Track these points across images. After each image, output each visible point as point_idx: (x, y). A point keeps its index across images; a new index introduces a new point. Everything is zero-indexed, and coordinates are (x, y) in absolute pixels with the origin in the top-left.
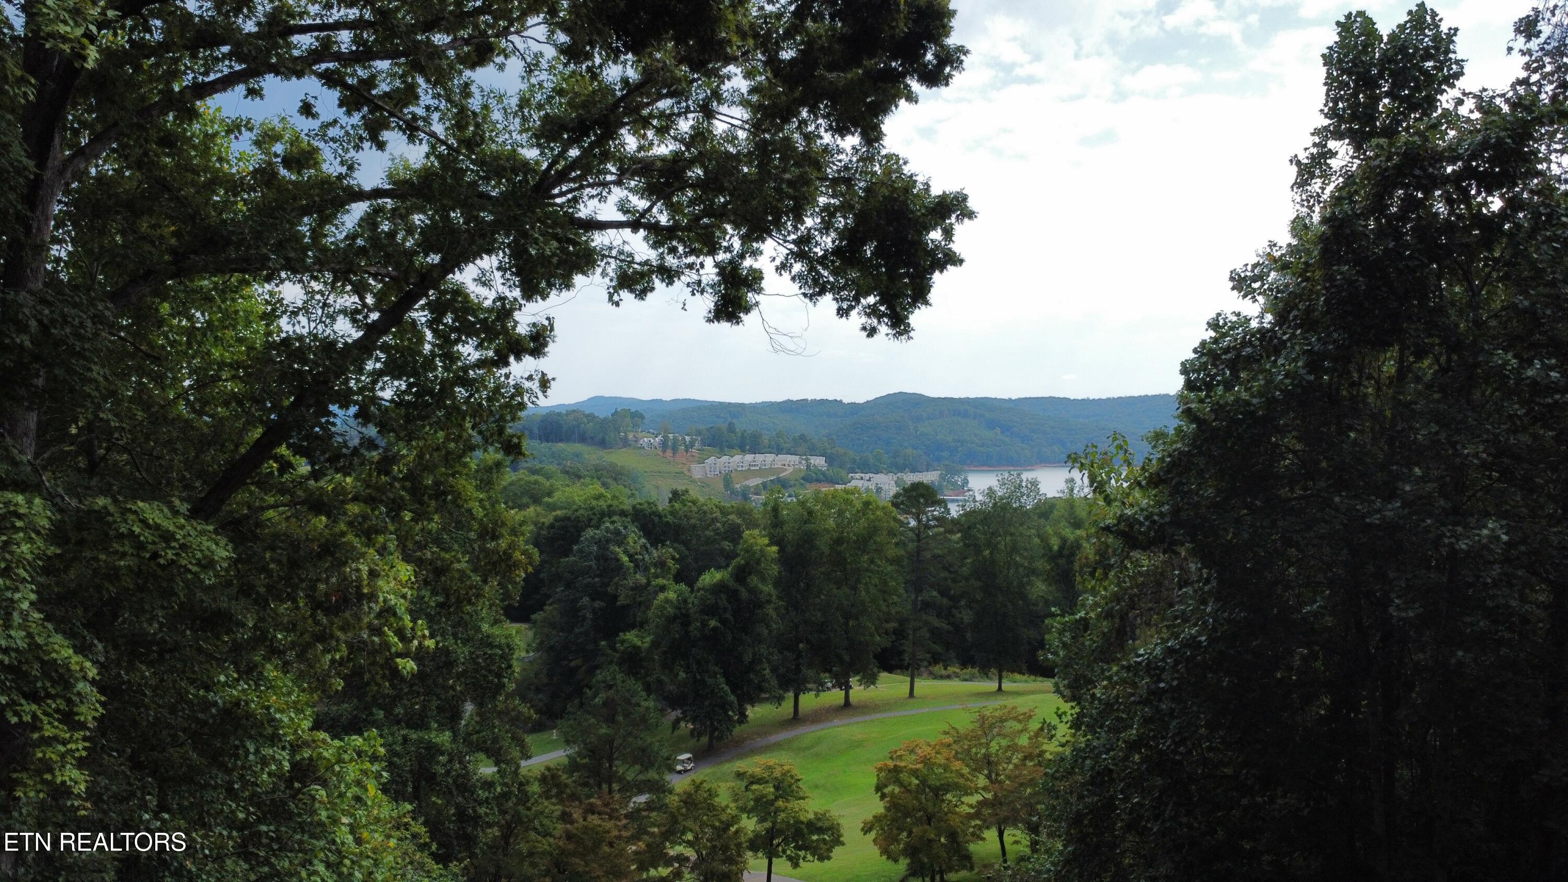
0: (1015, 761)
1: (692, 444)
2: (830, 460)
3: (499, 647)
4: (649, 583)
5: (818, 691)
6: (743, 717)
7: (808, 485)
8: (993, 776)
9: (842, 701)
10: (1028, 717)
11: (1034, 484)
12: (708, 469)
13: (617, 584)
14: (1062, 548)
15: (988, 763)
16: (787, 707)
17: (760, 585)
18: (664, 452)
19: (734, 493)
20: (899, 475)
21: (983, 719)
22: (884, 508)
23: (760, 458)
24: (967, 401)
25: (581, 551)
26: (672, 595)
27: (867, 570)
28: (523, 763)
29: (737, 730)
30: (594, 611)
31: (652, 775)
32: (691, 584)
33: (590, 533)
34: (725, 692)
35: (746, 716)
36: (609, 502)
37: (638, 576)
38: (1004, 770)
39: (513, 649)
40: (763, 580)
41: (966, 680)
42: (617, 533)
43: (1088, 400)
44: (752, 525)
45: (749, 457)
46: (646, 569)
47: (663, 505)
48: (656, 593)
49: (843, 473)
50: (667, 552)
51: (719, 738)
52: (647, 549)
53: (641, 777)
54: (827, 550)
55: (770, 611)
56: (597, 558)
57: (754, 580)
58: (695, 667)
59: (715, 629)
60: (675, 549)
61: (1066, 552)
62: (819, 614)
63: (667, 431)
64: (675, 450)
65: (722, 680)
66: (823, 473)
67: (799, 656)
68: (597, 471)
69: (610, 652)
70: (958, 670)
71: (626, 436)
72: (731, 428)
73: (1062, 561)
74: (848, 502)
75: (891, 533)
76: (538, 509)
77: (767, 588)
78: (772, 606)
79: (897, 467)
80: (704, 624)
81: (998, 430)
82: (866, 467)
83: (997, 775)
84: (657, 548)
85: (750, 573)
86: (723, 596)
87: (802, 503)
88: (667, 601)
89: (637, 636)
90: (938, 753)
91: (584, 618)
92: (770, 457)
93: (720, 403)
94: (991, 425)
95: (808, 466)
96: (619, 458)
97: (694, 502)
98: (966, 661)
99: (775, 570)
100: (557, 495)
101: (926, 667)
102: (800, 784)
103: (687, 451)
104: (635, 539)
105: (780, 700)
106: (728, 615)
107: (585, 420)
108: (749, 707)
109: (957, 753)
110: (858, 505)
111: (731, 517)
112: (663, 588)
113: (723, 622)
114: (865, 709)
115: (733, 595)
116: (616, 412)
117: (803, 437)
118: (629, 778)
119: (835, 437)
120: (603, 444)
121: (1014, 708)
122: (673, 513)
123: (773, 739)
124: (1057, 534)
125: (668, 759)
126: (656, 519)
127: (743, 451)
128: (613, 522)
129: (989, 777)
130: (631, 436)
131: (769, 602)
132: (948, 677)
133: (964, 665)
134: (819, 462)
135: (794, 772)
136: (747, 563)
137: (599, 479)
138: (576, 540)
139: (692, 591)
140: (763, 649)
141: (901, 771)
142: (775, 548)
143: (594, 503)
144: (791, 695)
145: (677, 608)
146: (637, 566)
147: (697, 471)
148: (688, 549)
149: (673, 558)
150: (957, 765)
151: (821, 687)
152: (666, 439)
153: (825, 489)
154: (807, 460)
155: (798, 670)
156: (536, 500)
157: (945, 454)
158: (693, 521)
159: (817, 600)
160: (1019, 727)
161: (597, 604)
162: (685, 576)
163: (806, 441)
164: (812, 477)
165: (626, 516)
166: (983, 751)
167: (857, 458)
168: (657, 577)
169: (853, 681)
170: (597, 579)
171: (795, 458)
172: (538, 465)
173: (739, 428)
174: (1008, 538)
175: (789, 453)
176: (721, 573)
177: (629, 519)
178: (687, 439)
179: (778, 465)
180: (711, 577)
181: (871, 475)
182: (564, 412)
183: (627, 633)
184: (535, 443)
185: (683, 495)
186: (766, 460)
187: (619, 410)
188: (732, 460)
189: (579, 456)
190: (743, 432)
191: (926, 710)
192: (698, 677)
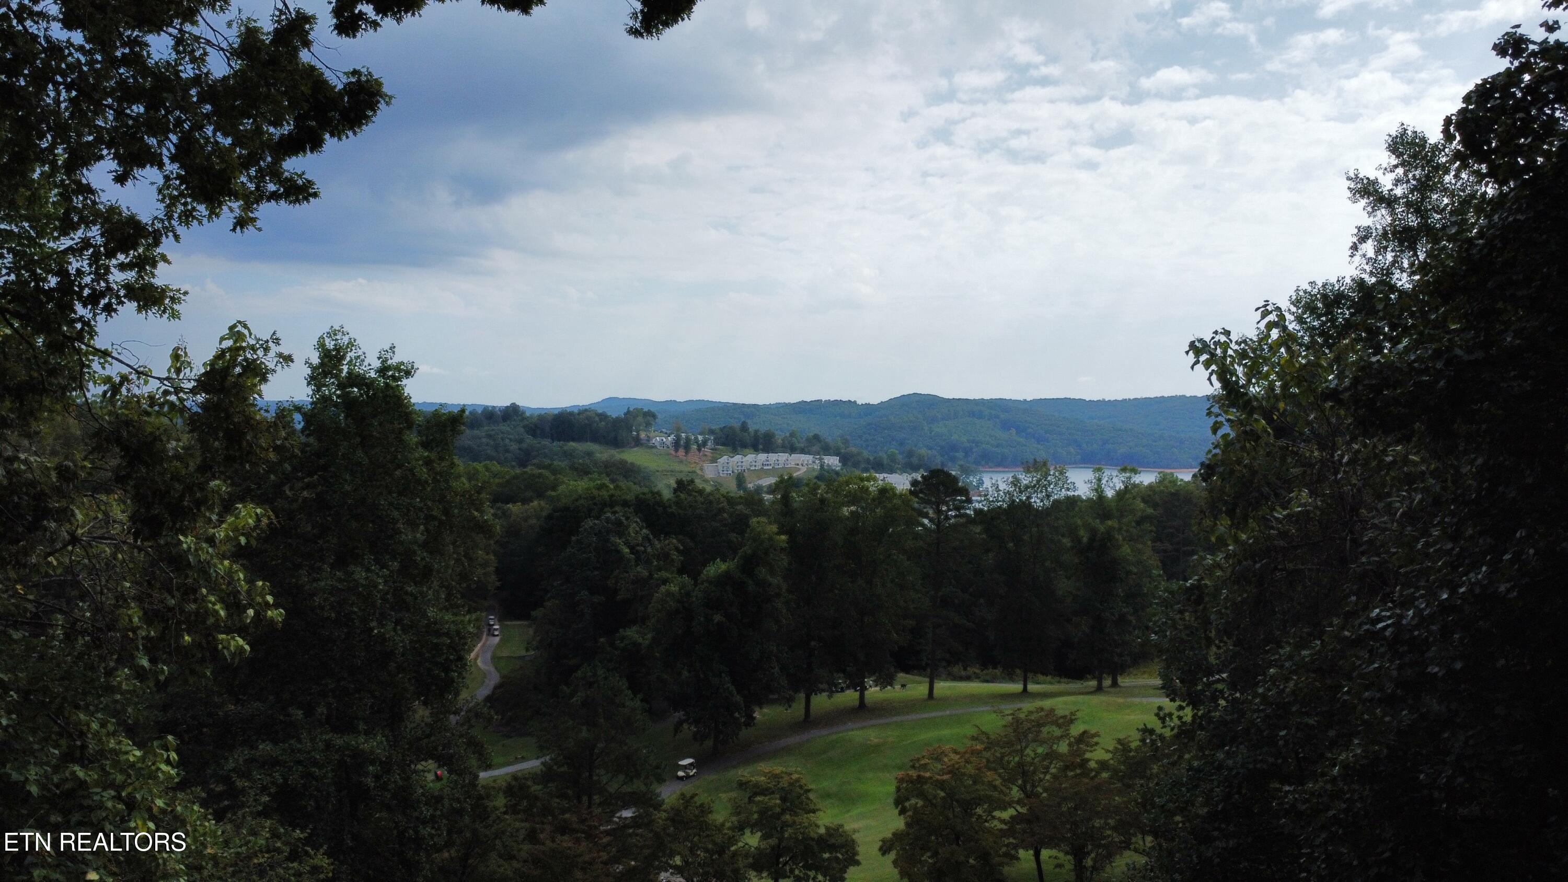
0: (1053, 771)
1: (705, 443)
2: (844, 460)
3: (447, 634)
4: (651, 576)
5: (832, 692)
6: (751, 718)
8: (1028, 787)
9: (857, 703)
10: (1069, 720)
11: (1062, 472)
12: (720, 469)
13: (617, 577)
14: (1092, 539)
15: (1023, 773)
16: (798, 708)
17: (768, 577)
18: (676, 450)
19: (746, 489)
20: (914, 474)
21: (1017, 722)
22: (901, 496)
23: (773, 457)
24: (981, 402)
25: (579, 542)
26: (674, 588)
27: (883, 563)
28: (482, 775)
29: (745, 733)
30: (593, 606)
31: (638, 785)
32: (695, 576)
33: (589, 523)
34: (730, 693)
36: (611, 492)
37: (639, 569)
38: (1041, 780)
39: (464, 638)
40: (772, 571)
41: (987, 681)
42: (619, 523)
43: (1104, 401)
44: (760, 513)
45: (762, 457)
46: (648, 561)
47: (668, 495)
48: (658, 586)
50: (671, 544)
51: (725, 742)
52: (649, 540)
53: (627, 789)
55: (780, 605)
56: (597, 550)
57: (762, 572)
58: (698, 665)
59: (719, 624)
60: (679, 541)
62: (832, 610)
63: (678, 430)
64: (687, 448)
65: (728, 679)
66: (837, 473)
67: (811, 655)
68: (605, 467)
69: (609, 649)
70: (977, 671)
71: (638, 435)
72: (744, 427)
73: (1092, 555)
76: (543, 503)
77: (775, 581)
78: (781, 599)
79: (912, 467)
80: (708, 619)
81: (1013, 431)
82: (880, 467)
83: (1034, 786)
84: (659, 540)
85: (757, 564)
86: (728, 588)
88: (668, 594)
89: (637, 632)
90: (967, 762)
91: (583, 613)
92: (783, 457)
93: (734, 404)
94: (1006, 426)
95: (822, 466)
96: (633, 456)
97: (700, 492)
98: (987, 661)
99: (784, 561)
100: (562, 488)
101: (945, 668)
102: (810, 795)
103: (699, 450)
104: (636, 529)
105: (789, 701)
106: (734, 610)
107: (597, 419)
108: (757, 709)
109: (988, 761)
110: (874, 493)
111: (739, 507)
112: (665, 581)
113: (728, 616)
114: (880, 711)
115: (739, 587)
116: (628, 411)
117: (816, 437)
118: (612, 790)
119: (849, 438)
120: (616, 443)
121: (1052, 711)
122: (678, 503)
123: (783, 742)
125: (657, 767)
126: (660, 509)
127: (757, 450)
128: (614, 513)
129: (1022, 788)
130: (643, 435)
131: (778, 595)
132: (968, 678)
133: (984, 666)
134: (833, 461)
135: (803, 782)
136: (755, 553)
137: (608, 475)
138: (575, 531)
139: (696, 585)
140: (772, 647)
141: (926, 783)
142: (784, 537)
143: (595, 492)
144: (802, 696)
145: (678, 601)
146: (638, 560)
147: (709, 470)
148: (693, 541)
149: (677, 549)
150: (990, 775)
151: (833, 689)
152: (678, 437)
154: (821, 459)
155: (809, 669)
156: (540, 495)
157: (960, 455)
158: (698, 512)
159: (830, 595)
160: (1057, 732)
161: (596, 598)
162: (690, 568)
163: (819, 441)
164: (825, 476)
165: (629, 507)
166: (1017, 759)
167: (871, 458)
168: (660, 570)
169: (869, 681)
170: (596, 573)
171: (809, 458)
172: (547, 462)
173: (752, 427)
174: (1034, 529)
175: (803, 451)
176: (727, 564)
177: (631, 510)
178: (700, 438)
179: (792, 464)
180: (716, 568)
181: (886, 475)
182: (576, 411)
183: (628, 629)
184: (546, 442)
185: (689, 485)
186: (780, 459)
187: (631, 409)
188: (745, 459)
189: (589, 454)
190: (756, 431)
191: (948, 712)
192: (702, 676)
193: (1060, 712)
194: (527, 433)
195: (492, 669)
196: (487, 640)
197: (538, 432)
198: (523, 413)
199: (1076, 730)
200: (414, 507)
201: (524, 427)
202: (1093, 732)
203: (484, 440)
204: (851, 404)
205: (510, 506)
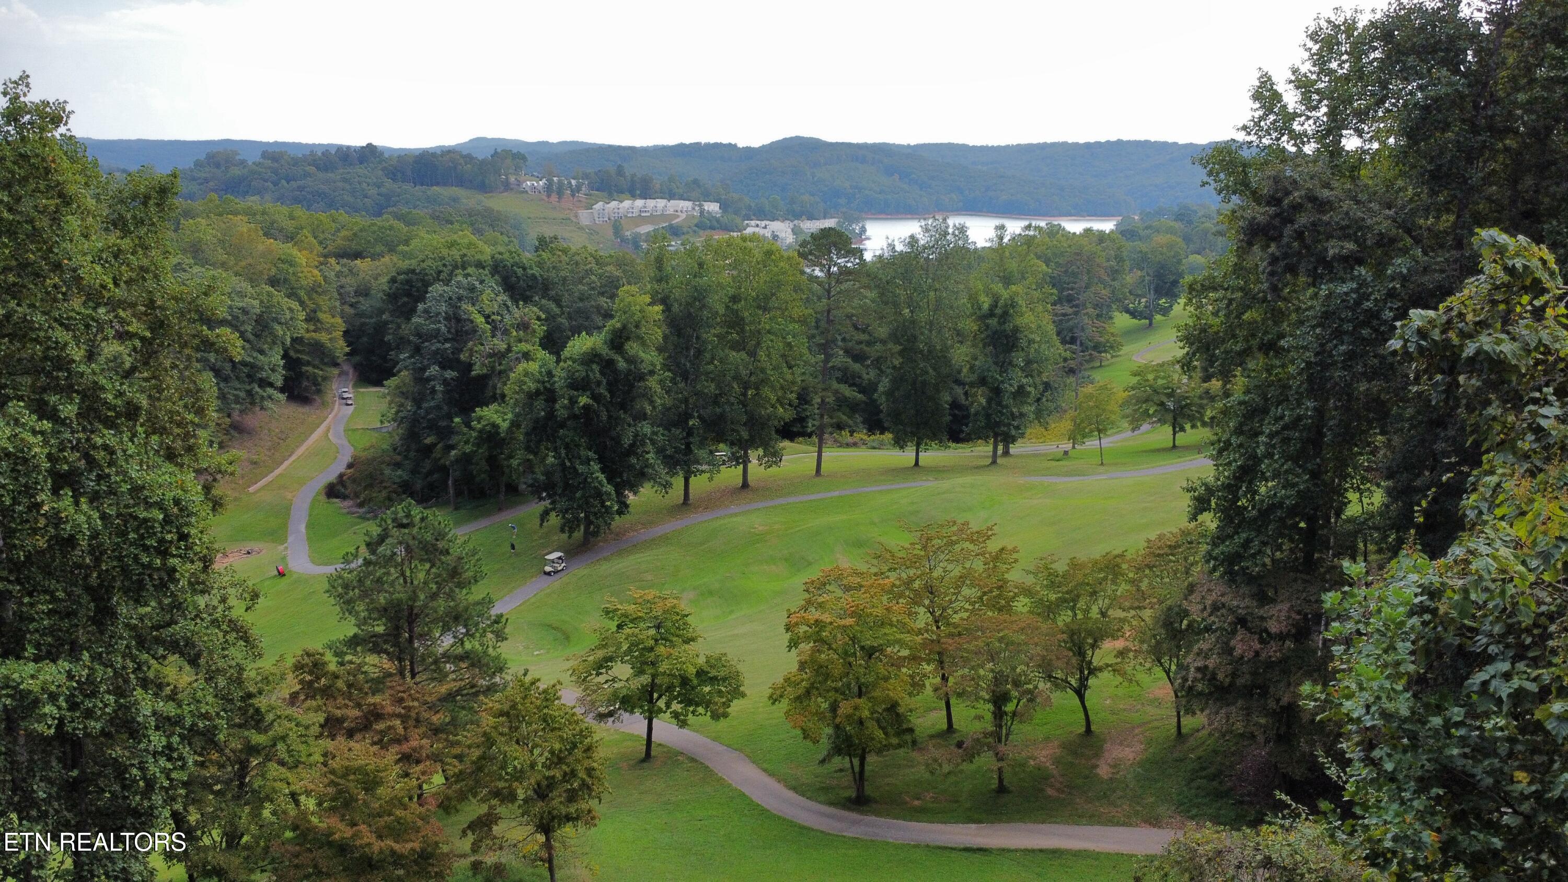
1: (579, 188)
2: (724, 207)
4: (509, 349)
5: (712, 470)
6: (624, 507)
7: (701, 232)
9: (739, 481)
10: (986, 535)
11: (962, 230)
12: (596, 215)
13: (471, 350)
14: (994, 306)
15: (931, 593)
16: (676, 492)
17: (642, 354)
18: (549, 196)
19: (624, 240)
20: (796, 222)
22: (789, 258)
23: (651, 203)
24: (865, 146)
25: (426, 311)
26: (535, 366)
27: (769, 332)
29: (618, 521)
30: (445, 382)
32: (557, 353)
33: (438, 289)
34: (600, 483)
35: (627, 506)
36: (464, 251)
37: (495, 341)
40: (644, 344)
41: (874, 448)
42: (472, 289)
43: (987, 147)
44: (634, 278)
45: (639, 203)
46: (506, 332)
47: (528, 256)
48: (516, 363)
49: (738, 220)
50: (530, 312)
51: (596, 534)
52: (508, 307)
54: (722, 311)
55: (653, 383)
56: (447, 318)
57: (633, 348)
58: (563, 452)
59: (586, 407)
60: (541, 306)
61: (998, 311)
62: (713, 386)
63: (551, 174)
64: (560, 194)
65: (595, 467)
66: (718, 220)
67: (690, 433)
68: (470, 216)
69: (465, 430)
70: (865, 437)
71: (507, 179)
72: (620, 172)
73: (993, 322)
74: (746, 251)
75: (797, 289)
76: (395, 259)
77: (650, 356)
78: (656, 377)
79: (793, 214)
80: (573, 401)
81: (896, 176)
82: (762, 214)
84: (519, 307)
85: (628, 339)
86: (594, 366)
87: (691, 253)
88: (526, 374)
89: (497, 412)
91: (433, 391)
92: (661, 203)
93: (610, 146)
94: (890, 171)
95: (702, 212)
96: (499, 203)
97: (565, 251)
98: (875, 425)
99: (658, 333)
100: (414, 243)
101: (831, 433)
102: (689, 619)
103: (573, 196)
104: (493, 295)
106: (603, 390)
107: (462, 161)
108: (630, 495)
110: (758, 255)
111: (608, 268)
112: (525, 356)
113: (596, 397)
114: (768, 491)
115: (608, 365)
116: (496, 152)
117: (696, 182)
119: (729, 182)
120: (483, 188)
122: (540, 264)
123: (659, 530)
124: (988, 291)
126: (520, 271)
127: (634, 196)
128: (467, 276)
130: (512, 179)
131: (652, 373)
132: (855, 445)
133: (871, 430)
134: (713, 207)
135: (680, 606)
136: (624, 327)
137: (472, 225)
138: (422, 298)
139: (558, 361)
140: (646, 428)
142: (659, 308)
143: (445, 252)
144: (680, 479)
145: (538, 381)
146: (495, 329)
147: (584, 217)
148: (559, 305)
149: (539, 319)
151: (715, 467)
152: (550, 181)
153: (719, 236)
154: (700, 206)
155: (688, 449)
156: (392, 249)
157: (842, 201)
158: (563, 274)
159: (711, 367)
161: (450, 374)
162: (553, 342)
163: (699, 186)
164: (705, 223)
165: (484, 268)
167: (753, 205)
168: (520, 341)
169: (751, 454)
170: (448, 345)
171: (687, 205)
172: (405, 210)
173: (629, 171)
174: (932, 294)
175: (682, 198)
176: (593, 339)
177: (487, 272)
178: (573, 182)
179: (670, 211)
180: (581, 344)
181: (767, 222)
182: (439, 152)
183: (485, 408)
184: (408, 187)
185: (551, 242)
186: (658, 204)
187: (499, 150)
188: (621, 205)
189: (455, 200)
190: (634, 175)
191: (837, 493)
192: (568, 464)
193: (975, 526)
194: (387, 176)
195: (346, 443)
196: (339, 410)
197: (399, 175)
198: (382, 153)
199: (993, 546)
200: (97, 321)
201: (383, 170)
202: (1010, 547)
203: (340, 184)
204: (732, 147)
205: (358, 262)
